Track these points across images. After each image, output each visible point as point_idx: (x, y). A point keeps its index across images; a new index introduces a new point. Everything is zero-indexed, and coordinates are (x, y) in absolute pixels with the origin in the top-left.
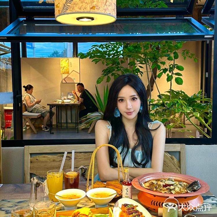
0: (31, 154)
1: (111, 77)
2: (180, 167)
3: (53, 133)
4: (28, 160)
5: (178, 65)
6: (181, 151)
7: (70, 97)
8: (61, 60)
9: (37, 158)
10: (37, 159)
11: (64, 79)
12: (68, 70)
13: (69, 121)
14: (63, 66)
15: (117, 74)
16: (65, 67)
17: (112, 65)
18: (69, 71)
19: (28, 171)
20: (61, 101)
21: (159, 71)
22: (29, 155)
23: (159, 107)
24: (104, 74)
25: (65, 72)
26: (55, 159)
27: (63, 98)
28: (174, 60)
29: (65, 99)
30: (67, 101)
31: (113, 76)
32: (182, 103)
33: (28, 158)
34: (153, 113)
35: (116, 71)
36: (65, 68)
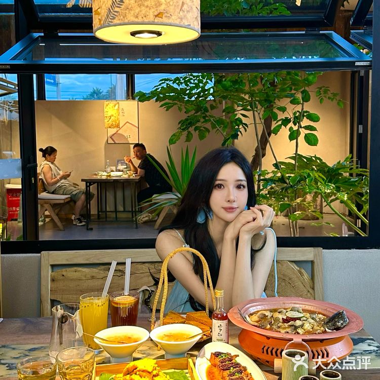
0: (53, 266)
1: (193, 132)
2: (313, 289)
3: (91, 229)
4: (48, 277)
5: (309, 112)
6: (315, 261)
7: (120, 167)
8: (105, 105)
9: (64, 273)
10: (63, 276)
11: (111, 137)
12: (118, 122)
13: (121, 208)
14: (109, 115)
15: (204, 127)
16: (112, 115)
17: (195, 113)
19: (47, 297)
20: (106, 174)
21: (276, 122)
22: (50, 267)
23: (275, 184)
24: (182, 128)
25: (112, 125)
26: (94, 275)
27: (109, 170)
28: (303, 104)
29: (112, 171)
30: (115, 175)
31: (197, 131)
32: (317, 176)
33: (47, 273)
34: (266, 194)
35: (202, 123)
36: (112, 118)
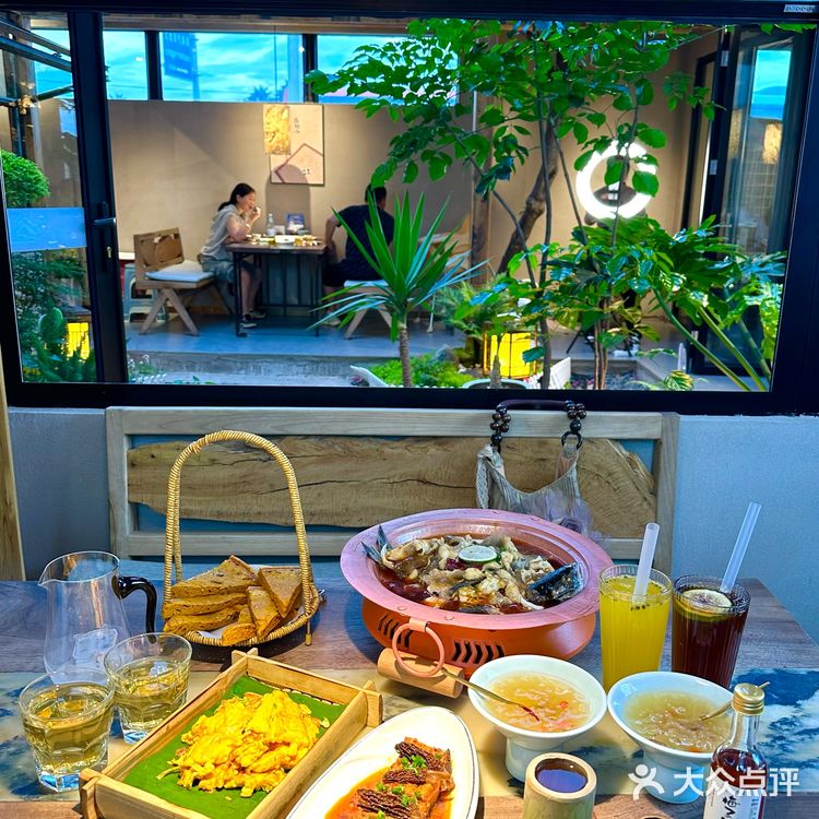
0: (132, 438)
1: (419, 163)
2: (654, 493)
4: (121, 458)
5: (646, 126)
6: (664, 440)
7: (294, 227)
8: (265, 111)
9: (155, 452)
10: (153, 456)
11: (276, 172)
12: (287, 143)
13: (294, 299)
14: (273, 129)
15: (441, 153)
16: (278, 131)
17: (424, 123)
18: (289, 146)
19: (122, 496)
20: (268, 239)
21: (583, 145)
22: (125, 439)
23: (574, 271)
24: (397, 153)
25: (278, 148)
26: (216, 456)
28: (636, 108)
29: (279, 234)
30: (283, 241)
31: (427, 162)
32: (655, 259)
33: (121, 451)
34: (556, 291)
35: (438, 143)
36: (278, 135)
